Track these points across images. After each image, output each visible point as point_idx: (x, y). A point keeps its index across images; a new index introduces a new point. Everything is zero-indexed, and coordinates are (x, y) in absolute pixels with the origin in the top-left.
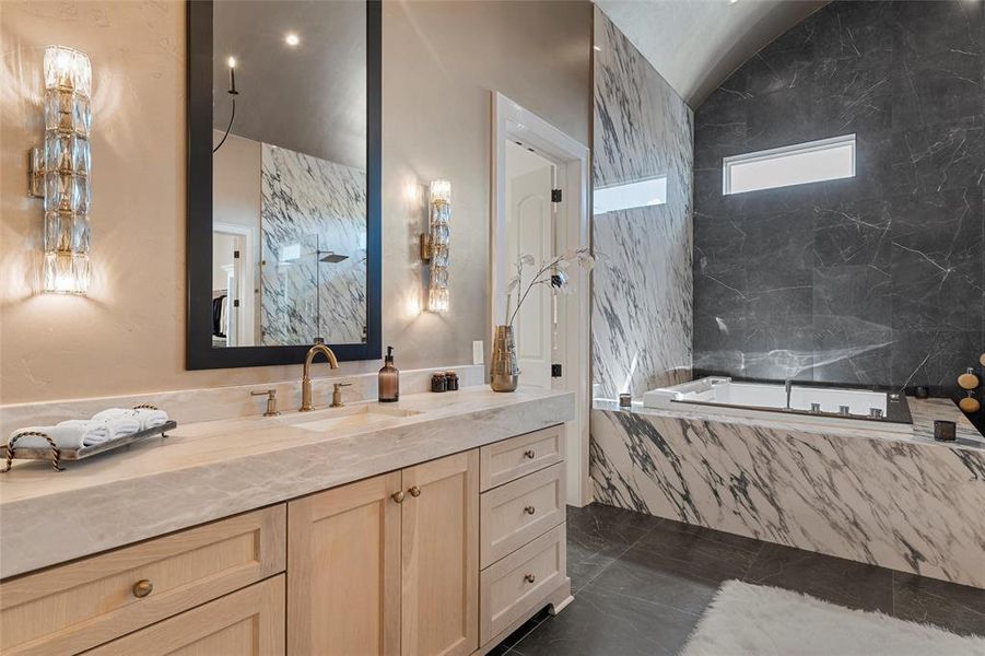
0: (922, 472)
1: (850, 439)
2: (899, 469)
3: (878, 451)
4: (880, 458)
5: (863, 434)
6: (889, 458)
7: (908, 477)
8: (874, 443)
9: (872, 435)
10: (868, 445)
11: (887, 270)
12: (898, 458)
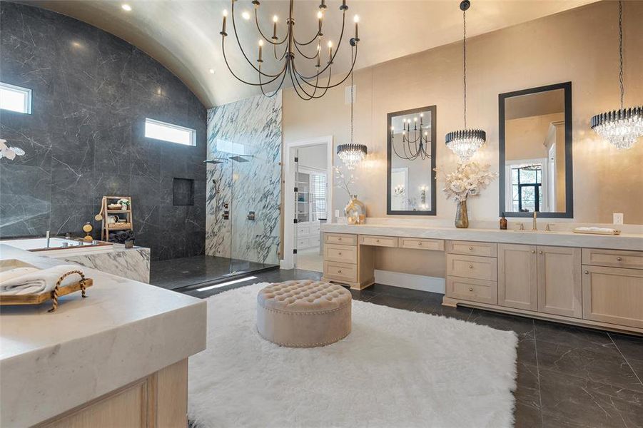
0: (127, 262)
1: (98, 255)
2: (119, 263)
3: (110, 258)
4: (111, 260)
5: (103, 252)
6: (115, 259)
7: (122, 265)
8: (109, 254)
9: (108, 251)
10: (106, 256)
11: (49, 172)
12: (118, 259)
